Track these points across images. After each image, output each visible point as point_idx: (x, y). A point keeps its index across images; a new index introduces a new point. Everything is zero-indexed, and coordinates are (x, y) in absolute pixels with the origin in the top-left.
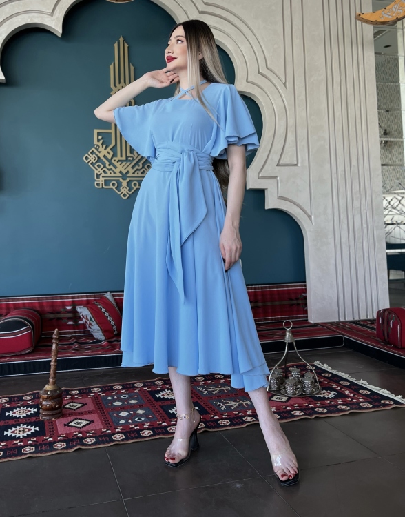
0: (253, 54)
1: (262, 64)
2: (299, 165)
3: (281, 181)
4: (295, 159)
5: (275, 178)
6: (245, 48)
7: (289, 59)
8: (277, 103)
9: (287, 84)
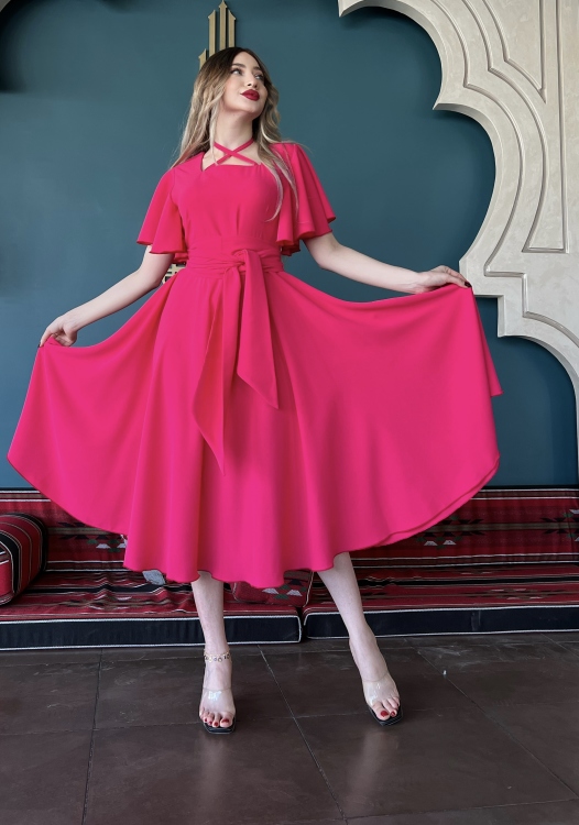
0: (479, 34)
1: (496, 53)
2: (568, 251)
3: (531, 281)
4: (561, 239)
5: (520, 275)
6: (461, 22)
7: (550, 43)
8: (525, 128)
9: (546, 91)
